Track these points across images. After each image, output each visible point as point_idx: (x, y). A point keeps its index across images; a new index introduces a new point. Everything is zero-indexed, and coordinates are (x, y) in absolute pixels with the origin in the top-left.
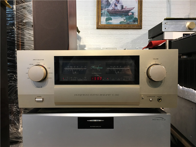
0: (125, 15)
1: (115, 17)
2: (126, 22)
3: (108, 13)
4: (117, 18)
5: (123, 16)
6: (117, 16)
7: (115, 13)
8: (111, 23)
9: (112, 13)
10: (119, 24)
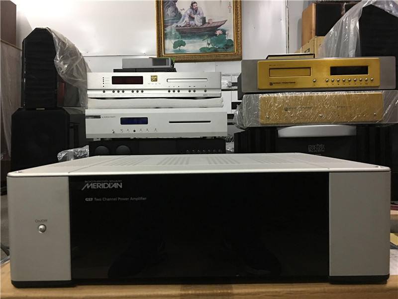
0: (210, 36)
1: (191, 40)
2: (211, 48)
3: (177, 33)
4: (195, 40)
5: (206, 37)
6: (194, 38)
8: (184, 51)
9: (185, 33)
10: (199, 52)
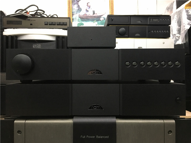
0: (97, 21)
6: (88, 21)
7: (87, 19)
9: (84, 19)
